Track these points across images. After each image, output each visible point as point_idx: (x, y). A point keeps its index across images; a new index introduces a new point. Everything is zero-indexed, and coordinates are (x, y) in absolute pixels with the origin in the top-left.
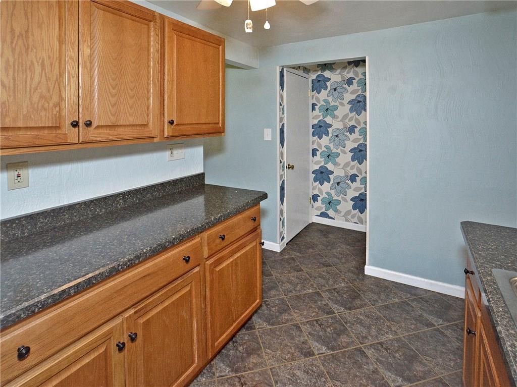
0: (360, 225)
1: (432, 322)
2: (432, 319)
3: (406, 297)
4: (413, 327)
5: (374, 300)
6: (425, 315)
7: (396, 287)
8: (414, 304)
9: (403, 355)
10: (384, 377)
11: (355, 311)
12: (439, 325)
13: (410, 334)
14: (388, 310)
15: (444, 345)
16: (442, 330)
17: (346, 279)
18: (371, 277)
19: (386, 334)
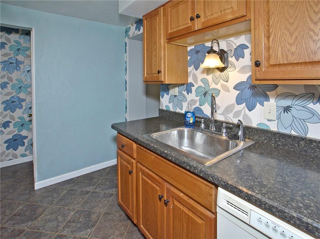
0: (15, 160)
1: (88, 190)
2: (88, 189)
3: (68, 187)
4: (81, 199)
5: (50, 202)
6: (83, 189)
7: (60, 185)
8: (75, 188)
9: (84, 217)
10: (81, 237)
11: (41, 217)
12: (92, 190)
13: (81, 204)
14: (63, 200)
15: (98, 197)
16: (95, 191)
17: (21, 202)
18: (41, 189)
19: (69, 214)
